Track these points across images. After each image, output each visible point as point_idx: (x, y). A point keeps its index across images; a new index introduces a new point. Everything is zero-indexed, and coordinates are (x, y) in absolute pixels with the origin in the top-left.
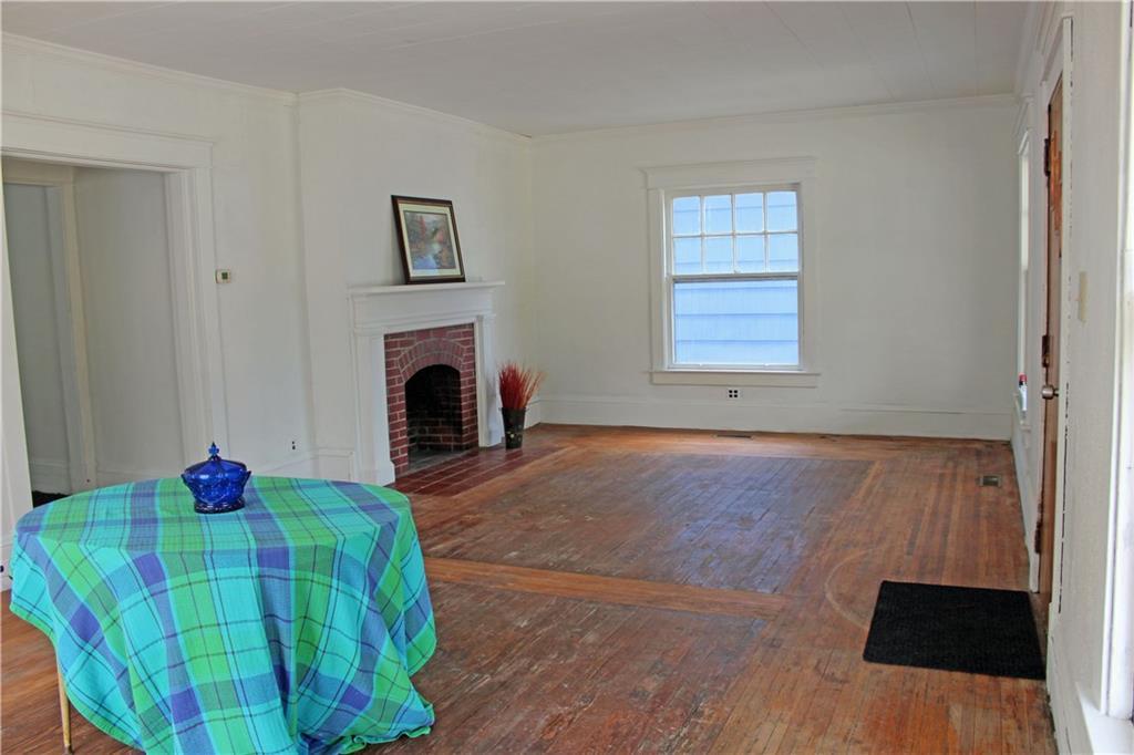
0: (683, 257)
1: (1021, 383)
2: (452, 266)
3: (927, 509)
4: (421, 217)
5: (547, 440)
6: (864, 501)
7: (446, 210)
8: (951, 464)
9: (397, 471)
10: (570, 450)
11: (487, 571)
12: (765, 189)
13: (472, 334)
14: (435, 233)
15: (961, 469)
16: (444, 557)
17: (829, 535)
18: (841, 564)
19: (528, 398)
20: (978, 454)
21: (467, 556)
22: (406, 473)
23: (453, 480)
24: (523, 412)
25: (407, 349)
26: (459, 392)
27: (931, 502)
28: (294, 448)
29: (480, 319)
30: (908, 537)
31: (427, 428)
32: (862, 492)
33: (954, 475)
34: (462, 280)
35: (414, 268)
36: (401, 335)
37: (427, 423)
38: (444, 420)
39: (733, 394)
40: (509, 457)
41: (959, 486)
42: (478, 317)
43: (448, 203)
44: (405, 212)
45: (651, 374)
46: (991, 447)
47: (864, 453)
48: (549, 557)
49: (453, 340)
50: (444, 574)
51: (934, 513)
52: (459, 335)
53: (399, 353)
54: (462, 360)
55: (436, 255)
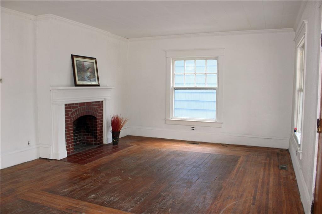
0: (178, 82)
1: (295, 131)
2: (95, 81)
3: (260, 180)
4: (83, 63)
5: (128, 142)
6: (236, 175)
7: (94, 61)
8: (268, 159)
9: (68, 153)
10: (134, 147)
11: (78, 204)
12: (206, 59)
13: (102, 104)
14: (88, 69)
15: (272, 161)
16: (65, 196)
17: (221, 192)
18: (225, 209)
19: (121, 127)
20: (278, 154)
21: (74, 196)
22: (73, 154)
23: (88, 157)
24: (119, 132)
25: (75, 109)
26: (96, 125)
27: (261, 177)
28: (29, 144)
29: (105, 99)
30: (253, 195)
31: (85, 137)
32: (235, 171)
33: (270, 163)
34: (98, 85)
35: (79, 81)
36: (73, 104)
37: (85, 135)
38: (91, 134)
39: (193, 128)
40: (114, 148)
41: (272, 169)
42: (104, 99)
43: (95, 59)
44: (76, 61)
45: (165, 120)
46: (282, 152)
47: (237, 152)
48: (106, 198)
49: (94, 107)
50: (60, 205)
51: (263, 182)
52: (97, 105)
53: (71, 111)
54: (97, 113)
55: (88, 76)
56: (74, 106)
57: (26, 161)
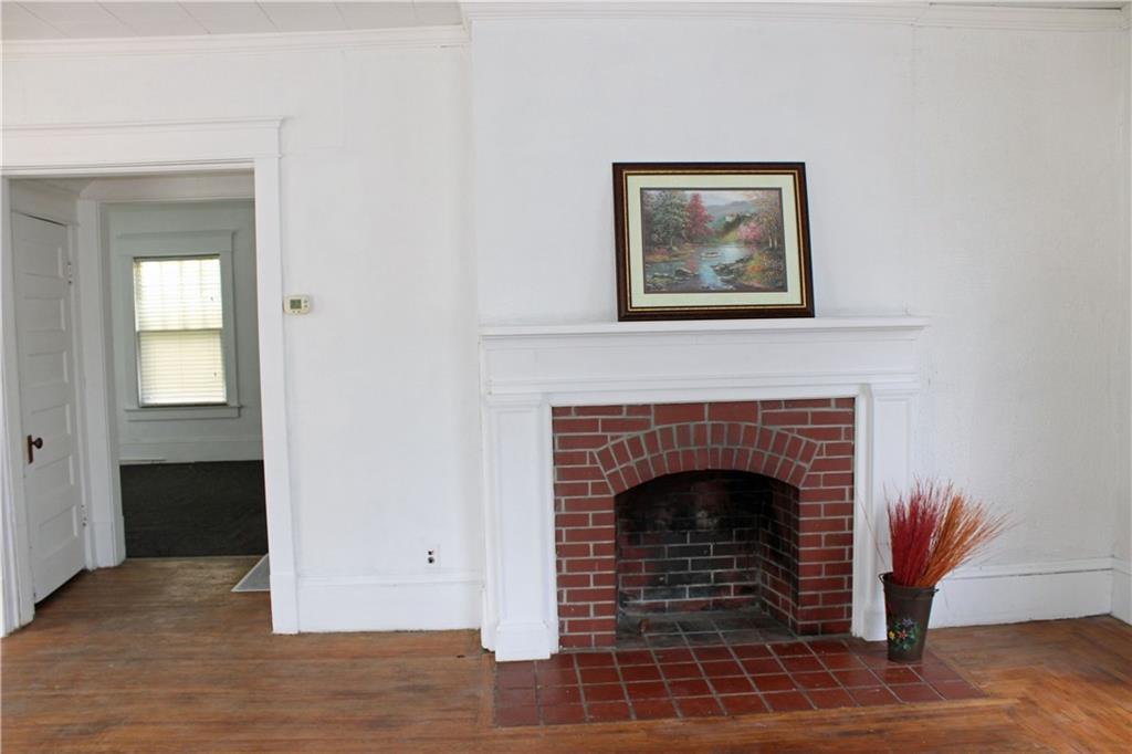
4: (696, 198)
7: (785, 181)
22: (607, 650)
24: (931, 593)
28: (431, 561)
29: (866, 388)
31: (769, 577)
34: (806, 311)
37: (768, 567)
42: (867, 385)
43: (792, 168)
44: (642, 189)
49: (777, 428)
52: (802, 418)
53: (602, 440)
54: (807, 466)
55: (726, 267)
56: (624, 416)
57: (416, 628)
